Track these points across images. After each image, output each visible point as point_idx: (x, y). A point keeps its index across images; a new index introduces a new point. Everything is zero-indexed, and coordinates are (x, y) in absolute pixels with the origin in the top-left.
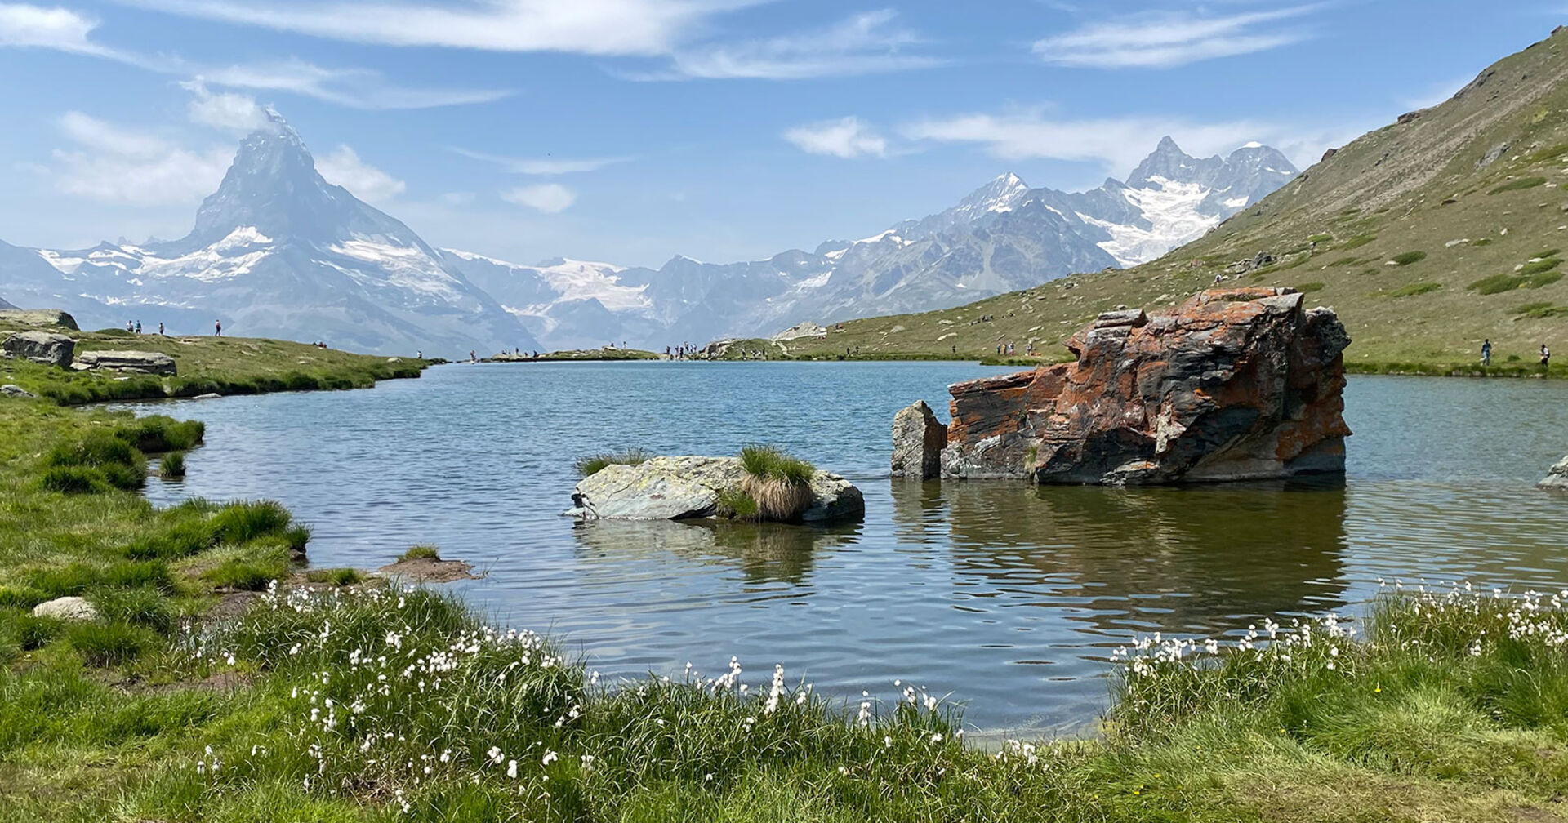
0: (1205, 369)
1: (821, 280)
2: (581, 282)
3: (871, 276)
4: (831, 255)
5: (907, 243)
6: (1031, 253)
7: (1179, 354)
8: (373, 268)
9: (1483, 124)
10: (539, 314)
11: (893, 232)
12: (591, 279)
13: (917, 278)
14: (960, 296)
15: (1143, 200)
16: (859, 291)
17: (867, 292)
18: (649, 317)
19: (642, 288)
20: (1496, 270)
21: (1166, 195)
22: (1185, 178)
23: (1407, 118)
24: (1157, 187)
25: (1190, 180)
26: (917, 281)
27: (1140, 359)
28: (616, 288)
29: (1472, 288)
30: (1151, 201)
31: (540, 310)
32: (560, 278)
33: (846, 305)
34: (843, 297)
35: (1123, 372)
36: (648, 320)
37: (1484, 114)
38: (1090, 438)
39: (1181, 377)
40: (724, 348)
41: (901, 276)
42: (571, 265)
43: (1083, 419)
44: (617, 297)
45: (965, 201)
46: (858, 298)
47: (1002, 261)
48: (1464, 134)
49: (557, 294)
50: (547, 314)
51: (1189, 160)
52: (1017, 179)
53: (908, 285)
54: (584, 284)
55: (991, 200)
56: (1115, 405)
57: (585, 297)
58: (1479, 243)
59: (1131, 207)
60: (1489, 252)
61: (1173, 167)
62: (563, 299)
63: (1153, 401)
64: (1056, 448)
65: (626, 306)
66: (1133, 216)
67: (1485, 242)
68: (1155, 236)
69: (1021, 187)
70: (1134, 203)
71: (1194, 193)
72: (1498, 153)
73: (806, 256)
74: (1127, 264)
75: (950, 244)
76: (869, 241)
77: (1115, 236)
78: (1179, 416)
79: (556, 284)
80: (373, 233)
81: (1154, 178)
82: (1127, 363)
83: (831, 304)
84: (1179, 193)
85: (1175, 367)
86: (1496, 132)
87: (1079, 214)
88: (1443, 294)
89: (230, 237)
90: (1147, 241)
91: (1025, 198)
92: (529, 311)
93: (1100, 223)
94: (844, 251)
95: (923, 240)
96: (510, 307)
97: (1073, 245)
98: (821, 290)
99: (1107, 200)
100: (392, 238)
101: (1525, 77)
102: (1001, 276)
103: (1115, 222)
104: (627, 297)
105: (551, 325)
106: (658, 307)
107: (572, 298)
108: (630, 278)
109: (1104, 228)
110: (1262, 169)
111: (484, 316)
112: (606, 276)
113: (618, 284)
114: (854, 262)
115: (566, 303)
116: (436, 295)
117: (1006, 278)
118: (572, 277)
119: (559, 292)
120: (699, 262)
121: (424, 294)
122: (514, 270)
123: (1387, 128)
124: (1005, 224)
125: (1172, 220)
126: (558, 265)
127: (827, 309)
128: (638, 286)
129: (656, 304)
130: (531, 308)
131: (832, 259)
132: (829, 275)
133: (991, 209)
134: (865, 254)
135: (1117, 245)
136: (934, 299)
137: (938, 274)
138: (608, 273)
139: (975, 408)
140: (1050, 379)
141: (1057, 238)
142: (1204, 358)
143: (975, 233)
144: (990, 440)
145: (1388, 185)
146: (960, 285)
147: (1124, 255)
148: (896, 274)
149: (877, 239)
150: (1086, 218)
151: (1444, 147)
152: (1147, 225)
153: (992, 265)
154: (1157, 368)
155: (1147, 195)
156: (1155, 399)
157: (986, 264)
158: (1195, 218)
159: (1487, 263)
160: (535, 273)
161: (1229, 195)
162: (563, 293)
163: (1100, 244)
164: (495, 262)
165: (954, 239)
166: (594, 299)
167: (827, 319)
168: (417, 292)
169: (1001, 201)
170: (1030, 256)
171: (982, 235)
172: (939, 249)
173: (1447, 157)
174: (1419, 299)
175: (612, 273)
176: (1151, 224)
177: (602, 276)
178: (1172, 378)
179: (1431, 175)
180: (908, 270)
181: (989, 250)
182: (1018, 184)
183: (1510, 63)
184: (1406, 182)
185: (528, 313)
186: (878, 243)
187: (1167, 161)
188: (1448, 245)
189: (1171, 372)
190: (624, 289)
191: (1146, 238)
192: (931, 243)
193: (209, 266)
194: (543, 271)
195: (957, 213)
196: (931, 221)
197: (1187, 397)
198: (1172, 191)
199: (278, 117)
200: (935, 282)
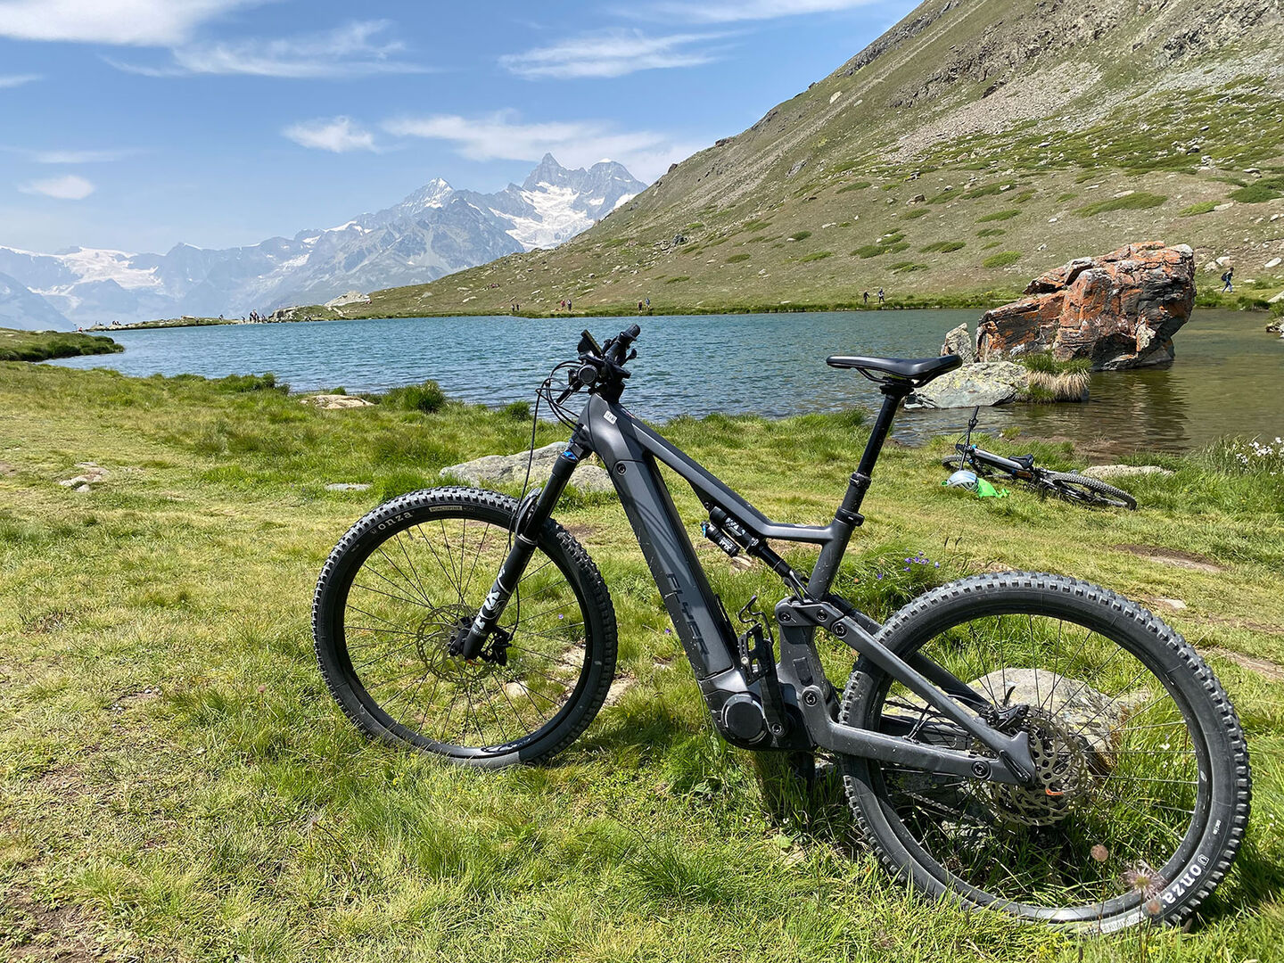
0: (1166, 293)
1: (301, 261)
2: (98, 267)
3: (341, 256)
4: (307, 241)
5: (367, 231)
6: (460, 238)
7: (1150, 284)
9: (786, 147)
10: (63, 294)
11: (355, 222)
12: (106, 264)
13: (377, 258)
14: (411, 271)
15: (535, 199)
16: (333, 269)
17: (339, 268)
18: (161, 294)
19: (152, 271)
20: (866, 242)
21: (550, 196)
22: (563, 184)
23: (721, 143)
24: (544, 190)
25: (565, 186)
26: (377, 260)
27: (1123, 288)
28: (128, 271)
29: (854, 254)
30: (539, 200)
31: (63, 291)
32: (78, 263)
33: (324, 280)
34: (321, 274)
35: (1114, 297)
36: (159, 296)
37: (785, 140)
38: (1099, 342)
39: (1151, 299)
40: (290, 313)
41: (365, 256)
42: (86, 253)
43: (1092, 330)
44: (130, 278)
45: (407, 199)
46: (332, 275)
47: (439, 245)
48: (775, 154)
49: (76, 277)
50: (70, 293)
51: (564, 171)
52: (444, 183)
53: (370, 264)
55: (427, 199)
56: (1110, 319)
57: (103, 279)
58: (843, 225)
59: (527, 204)
60: (851, 231)
61: (553, 175)
62: (82, 281)
63: (1133, 315)
64: (1076, 349)
65: (140, 284)
66: (528, 211)
67: (847, 225)
68: (545, 226)
69: (448, 189)
70: (529, 202)
71: (569, 195)
72: (800, 167)
73: (288, 242)
74: (528, 247)
75: (400, 232)
76: (336, 229)
77: (518, 226)
78: (1150, 324)
79: (75, 268)
81: (541, 184)
82: (1115, 291)
83: (312, 279)
84: (559, 195)
85: (1147, 292)
86: (796, 152)
87: (492, 210)
88: (836, 259)
90: (540, 230)
91: (452, 197)
92: (54, 291)
93: (507, 216)
94: (318, 238)
95: (379, 229)
96: (34, 288)
97: (489, 232)
98: (302, 268)
99: (510, 199)
101: (800, 116)
102: (440, 256)
103: (517, 216)
104: (140, 278)
105: (75, 302)
107: (91, 280)
108: (140, 262)
109: (510, 220)
110: (612, 178)
112: (119, 261)
113: (130, 267)
114: (326, 246)
115: (86, 284)
117: (444, 257)
118: (88, 263)
122: (34, 257)
123: (709, 150)
124: (440, 216)
125: (555, 214)
126: (75, 252)
127: (308, 282)
128: (149, 269)
130: (55, 288)
131: (309, 244)
132: (307, 256)
133: (428, 205)
134: (334, 240)
135: (519, 232)
136: (392, 273)
137: (394, 254)
138: (121, 258)
139: (1009, 326)
140: (1051, 304)
141: (478, 228)
142: (1167, 285)
143: (418, 223)
144: (1019, 347)
145: (732, 189)
146: (410, 263)
147: (525, 240)
148: (361, 255)
149: (343, 228)
150: (497, 213)
151: (764, 162)
152: (539, 218)
153: (433, 247)
154: (1136, 293)
155: (538, 196)
156: (1135, 314)
157: (428, 246)
158: (570, 213)
159: (855, 238)
160: (55, 260)
161: (592, 196)
163: (507, 232)
164: (17, 251)
165: (403, 228)
166: (111, 281)
167: (310, 290)
169: (434, 199)
170: (459, 240)
171: (425, 225)
172: (390, 234)
173: (766, 170)
174: (821, 263)
175: (125, 259)
176: (541, 217)
177: (116, 261)
178: (1145, 300)
179: (758, 181)
180: (370, 252)
181: (429, 237)
182: (446, 187)
183: (787, 106)
184: (743, 186)
185: (53, 293)
186: (344, 231)
187: (549, 172)
188: (824, 227)
189: (1145, 296)
190: (135, 271)
191: (539, 227)
192: (386, 231)
194: (62, 258)
195: (403, 209)
196: (383, 214)
197: (1155, 311)
198: (555, 193)
200: (392, 261)
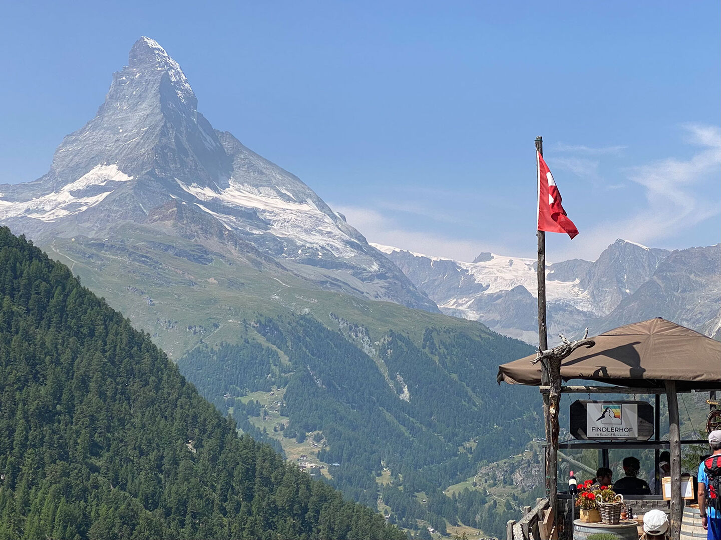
8: (251, 215)
54: (513, 277)
80: (261, 186)
89: (86, 175)
100: (284, 191)
106: (595, 298)
111: (381, 276)
116: (323, 248)
119: (484, 286)
120: (644, 247)
121: (308, 245)
129: (593, 295)
162: (488, 286)
168: (299, 243)
193: (57, 206)
199: (158, 49)
